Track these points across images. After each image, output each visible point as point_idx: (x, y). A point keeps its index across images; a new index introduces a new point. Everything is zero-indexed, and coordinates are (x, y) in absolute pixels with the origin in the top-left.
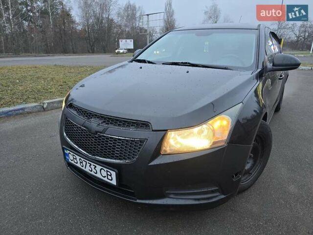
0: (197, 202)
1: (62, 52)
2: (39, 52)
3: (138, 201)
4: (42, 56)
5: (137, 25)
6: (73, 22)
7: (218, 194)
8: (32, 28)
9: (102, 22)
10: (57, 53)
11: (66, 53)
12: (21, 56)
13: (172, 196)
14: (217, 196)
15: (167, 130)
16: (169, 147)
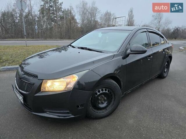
0: (59, 117)
1: (68, 39)
2: (56, 38)
3: (33, 113)
4: (58, 40)
5: (111, 24)
6: (76, 23)
7: (70, 115)
8: (56, 26)
9: (91, 23)
10: (65, 39)
11: (70, 39)
12: (47, 40)
13: (48, 113)
14: (70, 116)
15: (43, 80)
16: (47, 88)
